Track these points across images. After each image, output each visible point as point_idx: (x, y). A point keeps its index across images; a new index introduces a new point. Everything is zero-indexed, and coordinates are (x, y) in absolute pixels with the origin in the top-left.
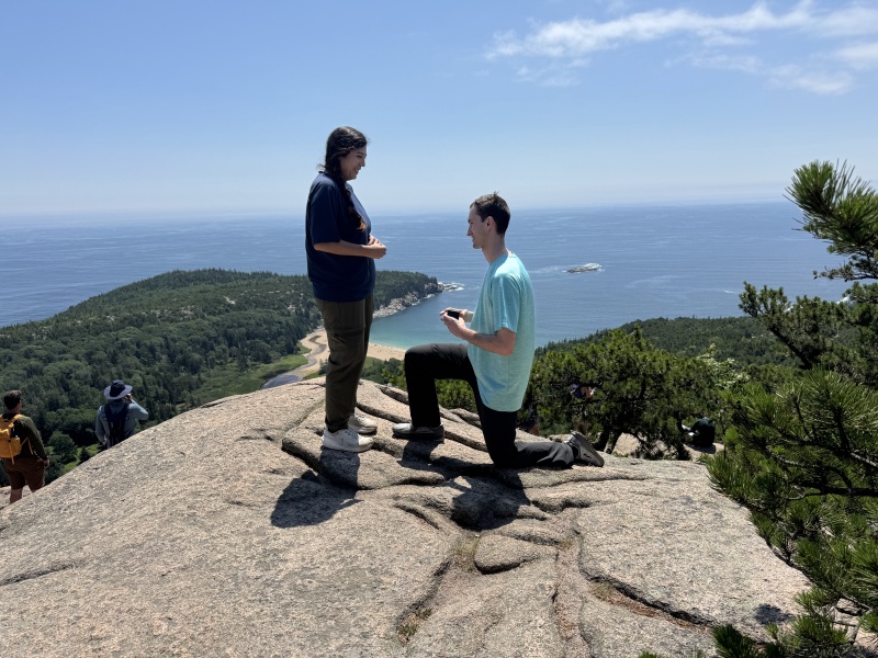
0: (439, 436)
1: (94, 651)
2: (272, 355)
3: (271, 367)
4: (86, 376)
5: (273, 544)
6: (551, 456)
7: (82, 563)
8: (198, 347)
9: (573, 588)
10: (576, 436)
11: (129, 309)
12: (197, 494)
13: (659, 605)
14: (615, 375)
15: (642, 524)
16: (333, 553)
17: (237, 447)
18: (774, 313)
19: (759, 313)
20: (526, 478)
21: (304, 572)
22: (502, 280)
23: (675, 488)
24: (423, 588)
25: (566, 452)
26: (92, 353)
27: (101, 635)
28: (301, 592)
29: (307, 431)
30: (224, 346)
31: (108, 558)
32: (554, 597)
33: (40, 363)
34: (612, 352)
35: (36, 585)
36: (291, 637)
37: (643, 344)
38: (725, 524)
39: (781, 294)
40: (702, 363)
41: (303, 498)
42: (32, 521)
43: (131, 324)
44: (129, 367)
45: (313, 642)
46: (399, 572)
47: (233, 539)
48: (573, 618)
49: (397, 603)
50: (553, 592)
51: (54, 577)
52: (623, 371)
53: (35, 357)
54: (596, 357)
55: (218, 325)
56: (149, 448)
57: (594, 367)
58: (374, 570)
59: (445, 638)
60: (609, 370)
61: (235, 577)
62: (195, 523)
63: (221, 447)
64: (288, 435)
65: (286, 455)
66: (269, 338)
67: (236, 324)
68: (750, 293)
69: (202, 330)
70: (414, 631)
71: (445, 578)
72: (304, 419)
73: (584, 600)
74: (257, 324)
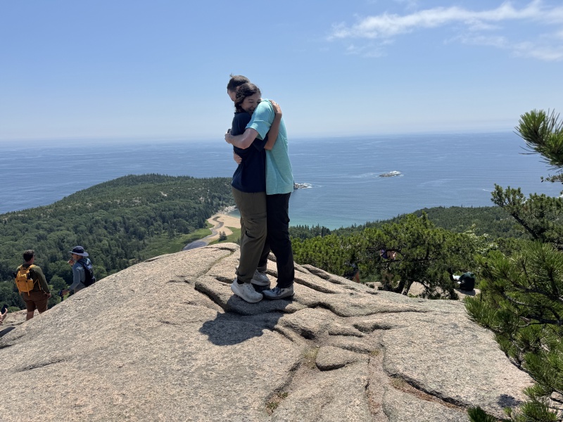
1: (77, 413)
2: (189, 229)
3: (189, 236)
4: (74, 241)
5: (189, 349)
7: (70, 358)
8: (144, 223)
9: (379, 381)
11: (100, 199)
12: (141, 316)
13: (435, 393)
14: (409, 244)
15: (424, 340)
17: (167, 287)
18: (514, 204)
19: (504, 204)
20: (350, 309)
21: (207, 367)
23: (447, 318)
24: (283, 378)
26: (77, 227)
27: (82, 403)
28: (206, 380)
29: (210, 277)
30: (159, 223)
31: (86, 356)
32: (366, 387)
33: (45, 233)
34: (407, 229)
35: (42, 371)
36: (199, 408)
37: (428, 224)
38: (479, 342)
39: (519, 192)
40: (467, 237)
42: (40, 332)
43: (101, 208)
44: (100, 235)
45: (213, 411)
46: (267, 368)
47: (164, 345)
48: (378, 400)
49: (266, 388)
50: (366, 383)
51: (53, 367)
52: (414, 242)
53: (43, 228)
54: (397, 232)
55: (156, 210)
56: (112, 287)
57: (395, 239)
58: (251, 366)
59: (296, 411)
60: (405, 241)
61: (164, 369)
62: (140, 335)
63: (157, 287)
64: (199, 280)
65: (197, 292)
66: (188, 218)
67: (167, 209)
68: (499, 191)
69: (146, 212)
70: (276, 406)
71: (297, 372)
72: (209, 269)
73: (386, 389)
74: (180, 209)
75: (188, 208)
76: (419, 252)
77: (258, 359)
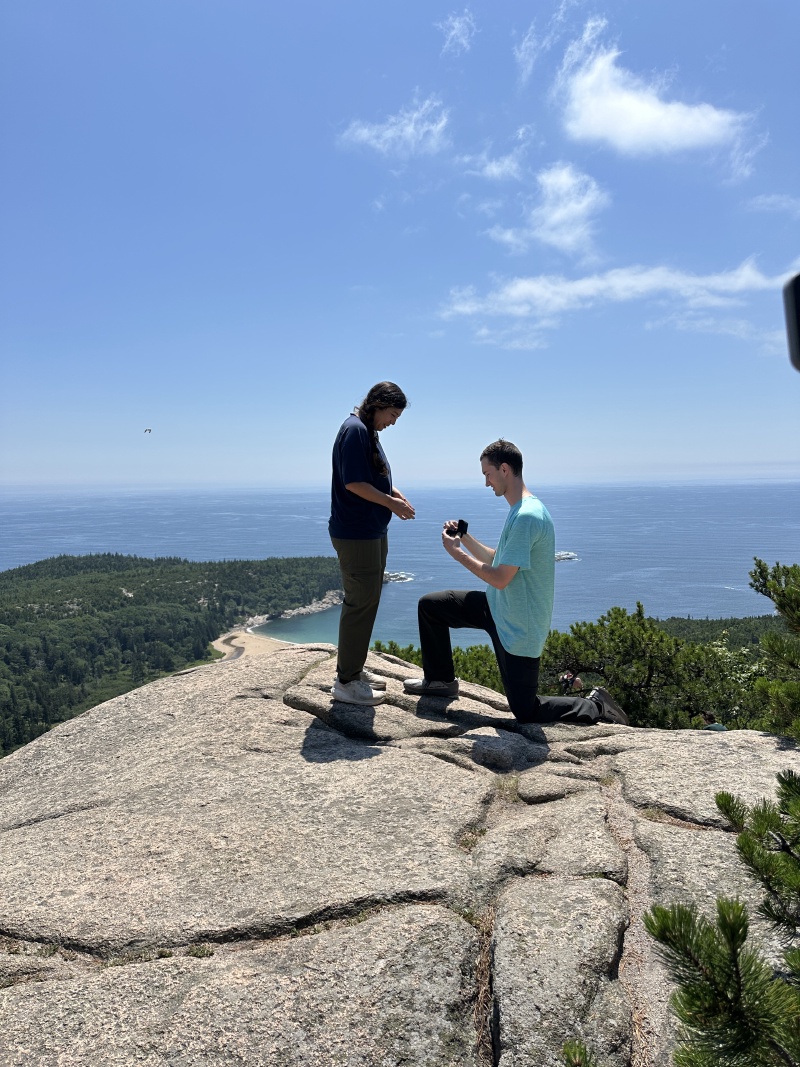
0: (454, 694)
1: (158, 862)
2: (174, 661)
5: (309, 780)
6: (575, 710)
7: (106, 803)
8: (84, 650)
9: (621, 814)
10: (599, 691)
11: (1, 603)
12: (208, 744)
13: (710, 822)
14: (618, 657)
15: (681, 763)
16: (372, 786)
17: (236, 704)
20: (550, 731)
21: (348, 801)
22: (526, 518)
24: (474, 811)
25: (591, 707)
27: (159, 850)
28: (352, 815)
29: (311, 688)
30: (115, 649)
31: (134, 797)
32: (606, 818)
34: (612, 632)
35: (62, 822)
36: (354, 846)
37: (647, 624)
38: (764, 763)
40: (712, 652)
41: (324, 745)
43: (1, 620)
45: (379, 851)
46: (446, 800)
47: (264, 778)
48: (628, 835)
49: (451, 822)
50: (604, 813)
51: (79, 815)
52: (627, 653)
54: (595, 637)
55: (110, 623)
56: (125, 714)
57: (594, 648)
58: (420, 798)
59: (510, 844)
60: (610, 652)
61: (279, 805)
62: (217, 766)
63: (216, 705)
64: (289, 691)
65: (292, 709)
66: (172, 640)
67: (132, 622)
68: (762, 570)
69: (91, 629)
70: (474, 843)
71: (492, 807)
72: (301, 678)
73: (635, 822)
74: (159, 622)
75: (173, 620)
76: (634, 671)
77: (427, 789)
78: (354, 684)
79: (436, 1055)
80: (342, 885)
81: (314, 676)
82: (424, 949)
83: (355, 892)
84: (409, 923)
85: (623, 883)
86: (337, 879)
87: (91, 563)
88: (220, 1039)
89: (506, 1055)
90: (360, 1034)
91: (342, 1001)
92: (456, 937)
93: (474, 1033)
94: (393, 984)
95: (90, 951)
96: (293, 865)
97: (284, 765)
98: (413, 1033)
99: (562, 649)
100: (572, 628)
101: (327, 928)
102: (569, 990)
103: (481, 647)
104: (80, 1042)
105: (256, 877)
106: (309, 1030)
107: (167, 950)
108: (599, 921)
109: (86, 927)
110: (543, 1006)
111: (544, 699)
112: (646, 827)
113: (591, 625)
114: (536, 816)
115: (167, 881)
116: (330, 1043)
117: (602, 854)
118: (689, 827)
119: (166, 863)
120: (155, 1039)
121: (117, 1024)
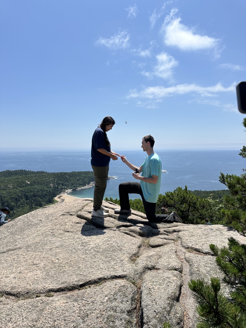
0: (129, 214)
5: (84, 241)
6: (167, 219)
7: (20, 248)
8: (14, 200)
9: (181, 250)
10: (174, 213)
12: (53, 229)
13: (208, 253)
14: (179, 202)
15: (199, 235)
16: (104, 243)
17: (61, 217)
20: (159, 225)
21: (97, 247)
22: (153, 160)
24: (136, 250)
25: (171, 218)
27: (37, 263)
28: (98, 252)
29: (85, 212)
30: (24, 200)
31: (29, 246)
32: (176, 252)
34: (178, 195)
35: (5, 254)
36: (98, 261)
37: (188, 192)
38: (223, 235)
40: (208, 201)
41: (89, 230)
45: (106, 263)
46: (127, 247)
47: (70, 240)
48: (183, 257)
49: (129, 254)
50: (175, 251)
51: (11, 252)
52: (182, 201)
54: (173, 196)
55: (22, 192)
56: (27, 220)
57: (172, 199)
58: (119, 246)
59: (147, 260)
60: (177, 201)
61: (75, 249)
62: (55, 237)
63: (55, 218)
64: (78, 213)
65: (79, 219)
66: (42, 197)
67: (29, 191)
68: (223, 176)
69: (16, 193)
70: (136, 260)
71: (141, 249)
72: (82, 209)
73: (185, 253)
74: (38, 191)
75: (42, 191)
76: (184, 206)
77: (121, 243)
78: (99, 211)
79: (124, 326)
80: (94, 274)
81: (86, 208)
82: (120, 293)
83: (98, 276)
84: (115, 285)
85: (181, 272)
86: (93, 271)
87: (16, 173)
88: (55, 323)
89: (145, 326)
90: (100, 321)
91: (94, 310)
92: (130, 290)
93: (135, 319)
94: (110, 305)
95: (14, 295)
96: (79, 267)
97: (77, 236)
98: (116, 320)
99: (163, 200)
100: (166, 193)
101: (90, 287)
102: (165, 305)
103: (138, 199)
104: (10, 325)
105: (67, 271)
106: (84, 319)
107: (39, 295)
108: (174, 284)
109: (13, 288)
110: (156, 311)
111: (157, 215)
112: (188, 255)
113: (171, 192)
114: (155, 251)
115: (39, 273)
116: (90, 323)
117: (175, 263)
118: (201, 254)
119: (39, 267)
120: (35, 323)
121: (23, 319)
